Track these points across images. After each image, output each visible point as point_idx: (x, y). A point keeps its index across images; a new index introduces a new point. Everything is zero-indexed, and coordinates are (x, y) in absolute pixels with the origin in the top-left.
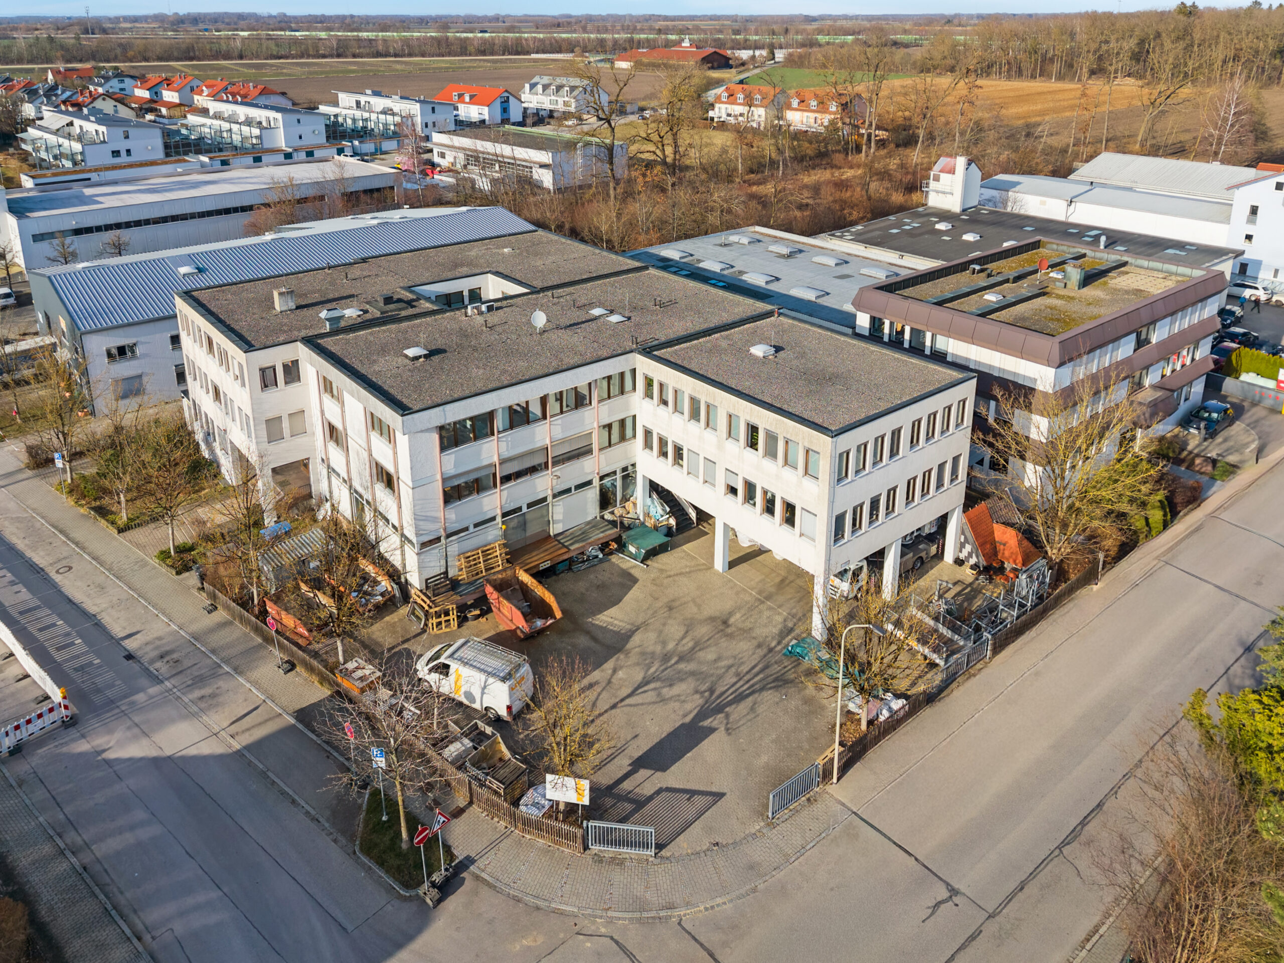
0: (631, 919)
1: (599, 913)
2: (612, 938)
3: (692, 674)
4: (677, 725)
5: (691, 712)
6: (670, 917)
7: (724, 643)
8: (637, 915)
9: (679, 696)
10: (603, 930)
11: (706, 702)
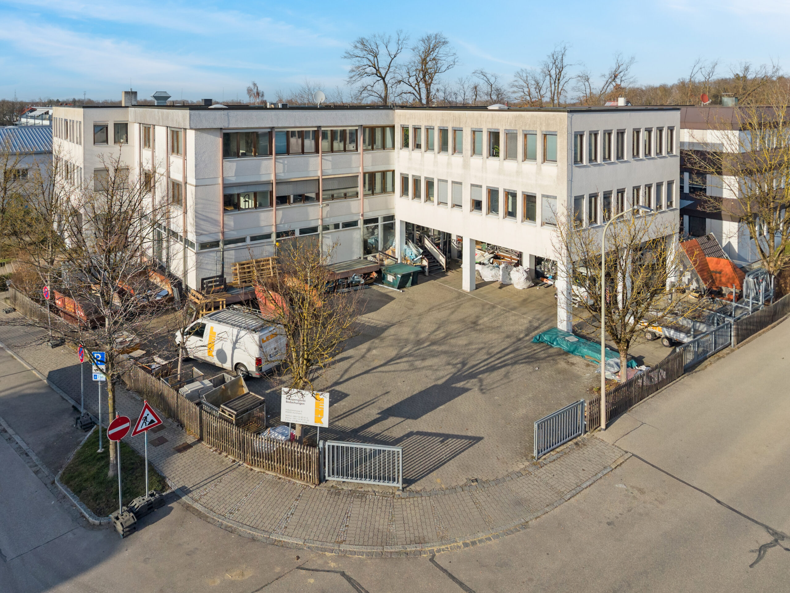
0: (369, 554)
1: (329, 546)
2: (343, 574)
3: (445, 352)
4: (429, 385)
5: (443, 377)
6: (420, 553)
7: (474, 335)
8: (379, 549)
9: (431, 366)
10: (332, 565)
11: (459, 371)
